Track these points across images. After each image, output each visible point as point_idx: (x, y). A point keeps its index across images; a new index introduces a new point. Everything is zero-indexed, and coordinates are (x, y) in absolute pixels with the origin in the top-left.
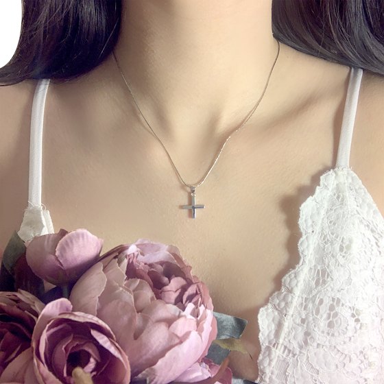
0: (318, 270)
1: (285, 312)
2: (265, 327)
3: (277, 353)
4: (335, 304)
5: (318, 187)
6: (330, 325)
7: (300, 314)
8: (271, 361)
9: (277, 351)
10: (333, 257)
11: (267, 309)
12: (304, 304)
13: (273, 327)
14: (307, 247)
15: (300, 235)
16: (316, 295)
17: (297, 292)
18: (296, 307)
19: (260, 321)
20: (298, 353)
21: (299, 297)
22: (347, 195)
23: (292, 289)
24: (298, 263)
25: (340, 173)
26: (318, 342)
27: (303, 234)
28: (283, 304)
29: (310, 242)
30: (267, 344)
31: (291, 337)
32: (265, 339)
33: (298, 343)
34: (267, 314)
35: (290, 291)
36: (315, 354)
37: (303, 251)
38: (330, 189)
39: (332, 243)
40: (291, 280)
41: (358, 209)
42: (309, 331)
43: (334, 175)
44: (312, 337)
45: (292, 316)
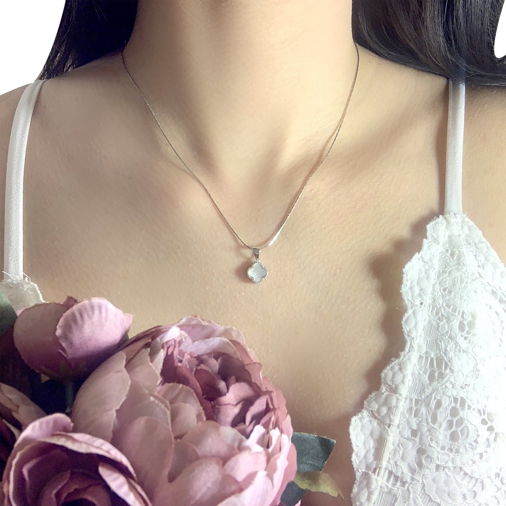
0: (432, 359)
1: (388, 421)
2: (361, 445)
3: (380, 481)
4: (458, 406)
5: (425, 240)
6: (454, 437)
7: (408, 423)
8: (370, 493)
9: (379, 479)
10: (451, 339)
11: (361, 419)
12: (414, 408)
13: (371, 444)
14: (415, 326)
15: (405, 310)
16: (431, 394)
17: (404, 391)
18: (403, 413)
19: (353, 437)
20: (409, 480)
21: (406, 399)
22: (465, 252)
23: (397, 387)
24: (403, 349)
25: (452, 220)
26: (437, 463)
27: (409, 308)
28: (384, 410)
29: (419, 318)
30: (364, 470)
31: (398, 457)
32: (360, 462)
33: (409, 465)
34: (362, 426)
35: (394, 390)
36: (434, 480)
37: (409, 332)
38: (441, 243)
39: (449, 320)
40: (394, 374)
41: (480, 270)
42: (424, 447)
43: (445, 223)
44: (428, 457)
45: (398, 426)
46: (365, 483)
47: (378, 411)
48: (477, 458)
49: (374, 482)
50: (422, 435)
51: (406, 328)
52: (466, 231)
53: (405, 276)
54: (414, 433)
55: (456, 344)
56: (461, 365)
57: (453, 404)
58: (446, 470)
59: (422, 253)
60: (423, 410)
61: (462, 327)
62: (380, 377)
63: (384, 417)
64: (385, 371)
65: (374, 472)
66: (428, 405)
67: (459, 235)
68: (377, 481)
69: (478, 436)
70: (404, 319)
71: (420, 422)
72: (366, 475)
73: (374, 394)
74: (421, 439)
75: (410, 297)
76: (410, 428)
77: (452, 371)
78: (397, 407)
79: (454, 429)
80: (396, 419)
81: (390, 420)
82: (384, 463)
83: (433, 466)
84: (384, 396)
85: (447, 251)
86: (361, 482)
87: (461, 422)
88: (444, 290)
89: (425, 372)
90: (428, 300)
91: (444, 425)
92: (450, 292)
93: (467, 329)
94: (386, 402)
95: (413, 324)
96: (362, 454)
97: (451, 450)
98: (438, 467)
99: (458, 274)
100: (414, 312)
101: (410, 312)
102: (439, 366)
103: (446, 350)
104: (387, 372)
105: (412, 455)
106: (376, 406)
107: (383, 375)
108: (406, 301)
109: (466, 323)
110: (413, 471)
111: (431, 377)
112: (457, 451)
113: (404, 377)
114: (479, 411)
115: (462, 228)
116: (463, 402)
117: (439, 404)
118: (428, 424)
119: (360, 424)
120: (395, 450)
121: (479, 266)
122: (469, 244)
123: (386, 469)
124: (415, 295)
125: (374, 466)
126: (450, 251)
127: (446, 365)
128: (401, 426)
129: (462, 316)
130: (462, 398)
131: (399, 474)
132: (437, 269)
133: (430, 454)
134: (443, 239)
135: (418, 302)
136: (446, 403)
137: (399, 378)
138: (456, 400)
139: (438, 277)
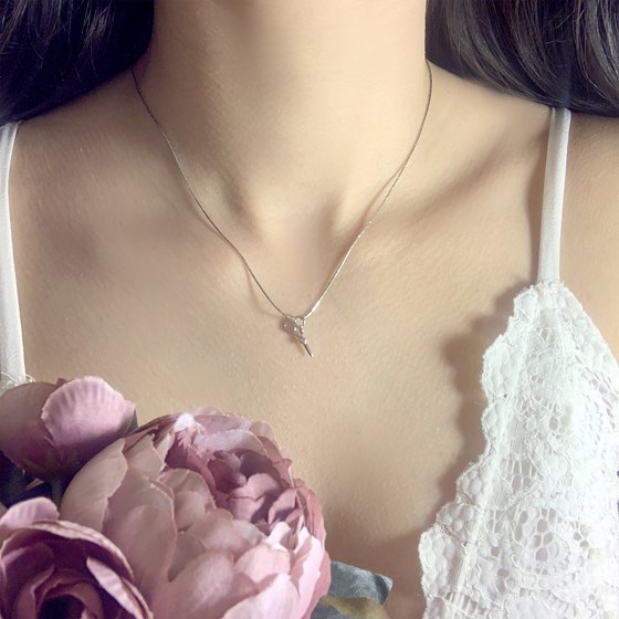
0: (517, 463)
1: (464, 538)
4: (547, 519)
5: (511, 318)
6: (541, 556)
10: (541, 439)
11: (433, 535)
12: (495, 522)
13: (445, 564)
14: (497, 424)
15: (485, 404)
16: (515, 505)
17: (484, 502)
18: (482, 528)
20: (489, 607)
21: (486, 510)
22: (560, 331)
23: (474, 497)
24: (482, 452)
25: (546, 291)
26: (522, 586)
27: (490, 401)
28: (460, 525)
29: (502, 414)
30: (436, 595)
31: (476, 579)
32: (432, 586)
33: (489, 590)
34: (434, 544)
35: (472, 501)
36: (518, 606)
37: (490, 431)
38: (531, 320)
39: (538, 416)
40: (472, 481)
41: (578, 352)
42: (506, 568)
43: (537, 296)
44: (511, 579)
45: (477, 543)
46: (437, 610)
47: (453, 526)
48: (569, 578)
49: (448, 609)
50: (504, 553)
51: (486, 427)
52: (563, 305)
53: (485, 363)
54: (495, 551)
55: (546, 444)
56: (551, 470)
57: (541, 517)
58: (532, 594)
59: (507, 334)
60: (506, 524)
61: (553, 424)
62: (455, 485)
63: (459, 533)
64: (461, 478)
65: (448, 598)
66: (511, 518)
67: (554, 310)
68: (451, 608)
69: (569, 553)
70: (484, 415)
71: (502, 538)
72: (438, 601)
73: (447, 505)
74: (503, 558)
75: (491, 389)
76: (490, 545)
77: (541, 477)
78: (475, 521)
79: (542, 545)
80: (474, 535)
81: (467, 536)
82: (460, 588)
83: (517, 591)
84: (459, 508)
85: (538, 329)
86: (432, 610)
87: (549, 538)
88: (533, 378)
89: (509, 479)
90: (513, 391)
91: (531, 541)
92: (540, 381)
93: (560, 426)
94: (462, 515)
95: (495, 421)
96: (434, 578)
97: (538, 571)
98: (522, 590)
99: (551, 359)
100: (496, 407)
101: (491, 406)
102: (526, 471)
103: (534, 452)
104: (463, 480)
105: (492, 577)
106: (451, 520)
107: (458, 483)
108: (487, 393)
109: (558, 419)
110: (494, 596)
111: (516, 485)
112: (545, 572)
113: (483, 485)
114: (572, 523)
115: (558, 300)
116: (553, 513)
117: (524, 517)
118: (511, 540)
119: (431, 542)
120: (472, 572)
121: (577, 348)
122: (566, 321)
123: (461, 593)
124: (498, 385)
125: (448, 591)
126: (541, 331)
127: (534, 470)
128: (479, 544)
129: (554, 411)
130: (552, 509)
131: (477, 601)
132: (525, 353)
133: (514, 576)
134: (534, 315)
135: (501, 395)
136: (532, 515)
137: (477, 487)
138: (544, 512)
139: (527, 362)
